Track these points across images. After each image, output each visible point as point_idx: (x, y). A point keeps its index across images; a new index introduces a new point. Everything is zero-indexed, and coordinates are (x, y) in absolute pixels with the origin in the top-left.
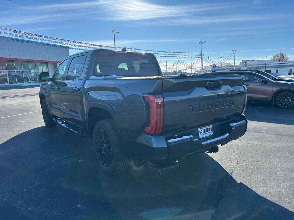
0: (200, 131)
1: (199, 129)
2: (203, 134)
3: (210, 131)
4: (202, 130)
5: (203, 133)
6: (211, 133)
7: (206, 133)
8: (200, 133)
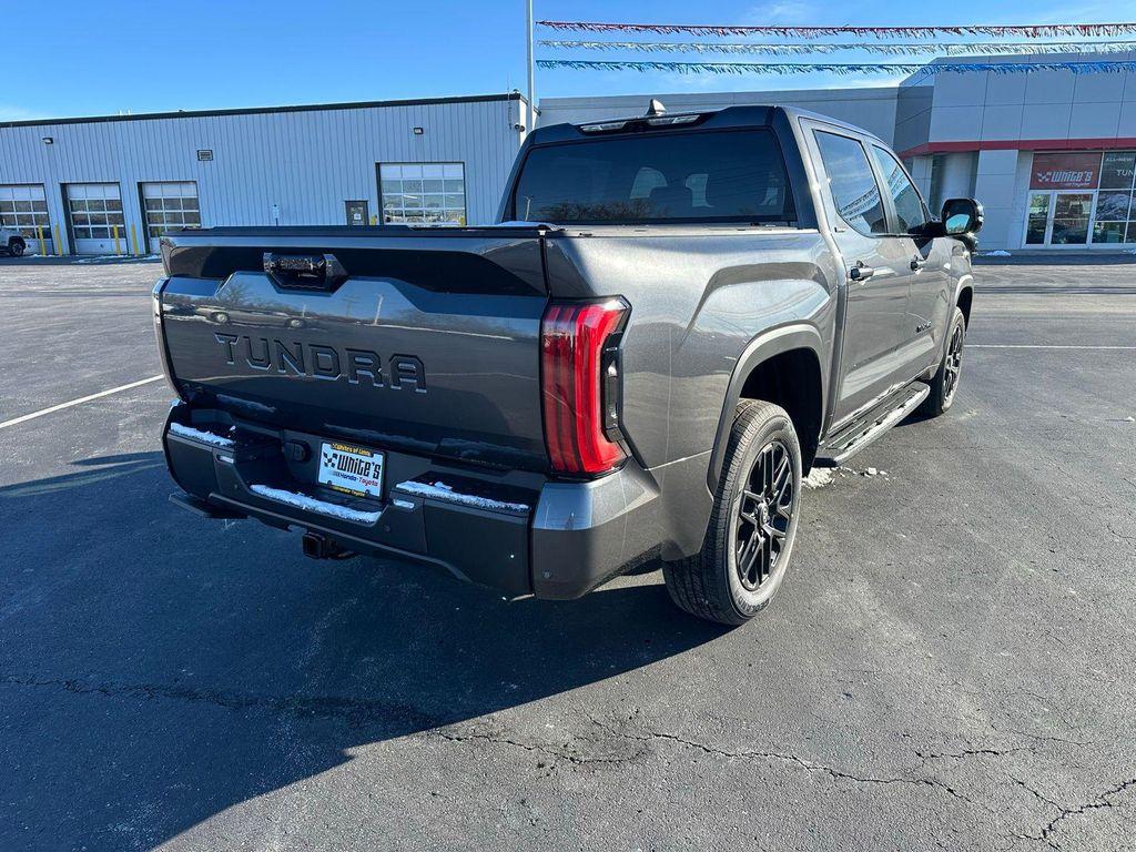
0: (326, 455)
1: (326, 448)
2: (337, 474)
3: (370, 478)
4: (335, 456)
5: (336, 468)
6: (370, 487)
7: (351, 474)
8: (326, 465)
